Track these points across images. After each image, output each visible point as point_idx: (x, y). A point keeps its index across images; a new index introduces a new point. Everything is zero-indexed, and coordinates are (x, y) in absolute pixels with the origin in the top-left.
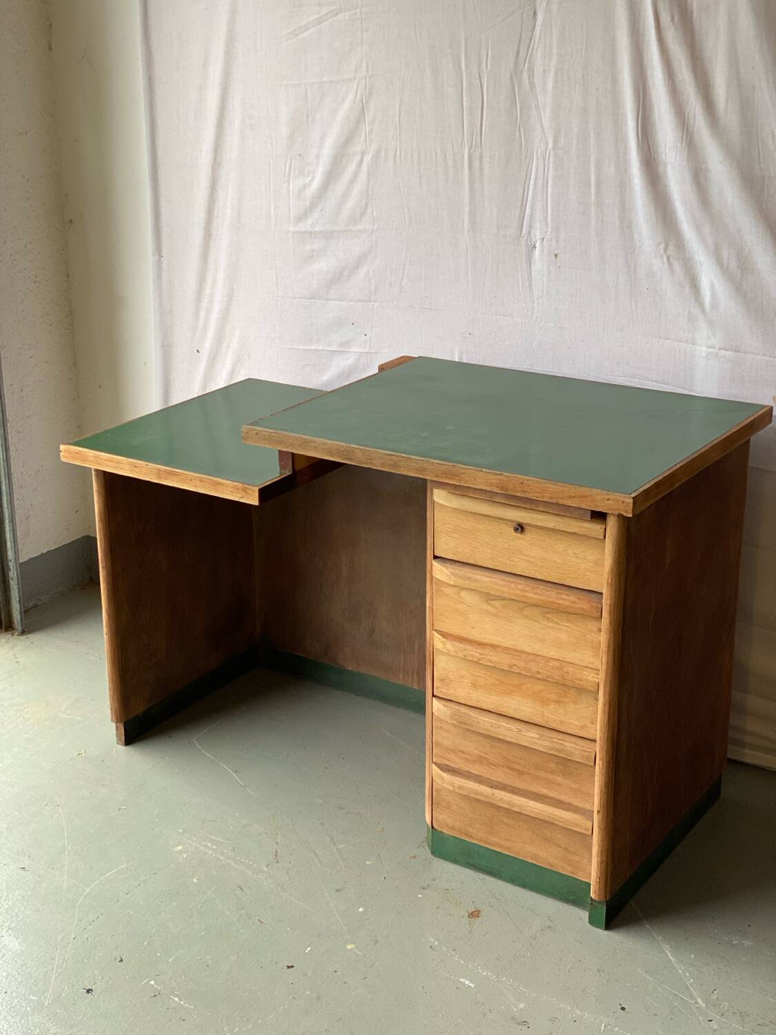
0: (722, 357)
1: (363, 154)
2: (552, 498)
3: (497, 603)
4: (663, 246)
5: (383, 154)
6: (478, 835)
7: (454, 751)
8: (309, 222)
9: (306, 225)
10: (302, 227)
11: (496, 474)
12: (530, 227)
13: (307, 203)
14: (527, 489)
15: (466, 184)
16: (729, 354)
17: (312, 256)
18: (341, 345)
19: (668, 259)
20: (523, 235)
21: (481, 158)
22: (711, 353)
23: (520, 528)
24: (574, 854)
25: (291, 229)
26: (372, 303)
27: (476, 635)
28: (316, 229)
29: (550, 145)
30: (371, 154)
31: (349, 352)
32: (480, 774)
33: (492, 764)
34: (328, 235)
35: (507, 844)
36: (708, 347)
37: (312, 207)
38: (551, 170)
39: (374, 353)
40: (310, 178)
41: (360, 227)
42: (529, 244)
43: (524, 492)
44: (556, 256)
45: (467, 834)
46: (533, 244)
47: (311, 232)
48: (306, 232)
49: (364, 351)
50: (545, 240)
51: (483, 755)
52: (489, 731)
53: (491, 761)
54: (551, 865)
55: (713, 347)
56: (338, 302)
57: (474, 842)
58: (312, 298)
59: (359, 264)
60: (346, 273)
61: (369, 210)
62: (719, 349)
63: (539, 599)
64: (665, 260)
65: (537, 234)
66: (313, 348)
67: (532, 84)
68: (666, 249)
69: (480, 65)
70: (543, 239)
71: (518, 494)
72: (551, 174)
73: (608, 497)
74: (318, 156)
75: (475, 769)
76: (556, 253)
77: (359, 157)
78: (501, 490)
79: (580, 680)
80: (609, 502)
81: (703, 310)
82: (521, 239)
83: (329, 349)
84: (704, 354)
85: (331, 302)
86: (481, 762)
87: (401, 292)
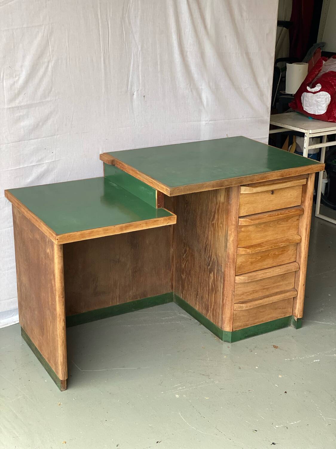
0: (210, 124)
1: (49, 62)
2: (299, 174)
3: (262, 226)
4: (189, 85)
5: (60, 61)
6: (251, 323)
7: (243, 294)
8: (17, 101)
9: (16, 103)
10: (13, 105)
11: (280, 171)
12: (132, 86)
13: (16, 91)
14: (290, 173)
15: (103, 70)
16: (212, 122)
17: (20, 119)
18: (39, 161)
19: (191, 90)
20: (128, 90)
21: (109, 58)
22: (207, 123)
23: (273, 192)
24: (285, 308)
25: (6, 107)
26: (56, 136)
27: (255, 242)
28: (22, 104)
29: (140, 49)
30: (53, 62)
31: (43, 164)
32: (252, 298)
33: (257, 291)
34: (29, 106)
35: (262, 319)
36: (206, 121)
37: (19, 93)
38: (140, 59)
39: (58, 160)
40: (17, 78)
41: (48, 99)
42: (131, 93)
43: (289, 175)
44: (144, 96)
45: (247, 325)
46: (133, 93)
47: (19, 106)
48: (16, 107)
49: (53, 160)
50: (139, 90)
51: (254, 289)
52: (262, 277)
53: (257, 290)
54: (277, 318)
55: (207, 121)
56: (36, 140)
57: (249, 327)
58: (20, 141)
59: (47, 118)
60: (41, 124)
61: (53, 90)
62: (209, 121)
63: (283, 216)
64: (190, 90)
65: (135, 88)
66: (21, 167)
67: (130, 23)
68: (190, 86)
69: (106, 15)
70: (138, 90)
71: (287, 177)
72: (140, 61)
73: (317, 166)
74: (22, 66)
75: (250, 298)
76: (144, 95)
77: (46, 64)
78: (281, 177)
79: (295, 240)
80: (318, 168)
81: (204, 107)
82: (128, 92)
83: (32, 165)
84: (204, 124)
85: (32, 141)
86: (253, 293)
87: (71, 127)
